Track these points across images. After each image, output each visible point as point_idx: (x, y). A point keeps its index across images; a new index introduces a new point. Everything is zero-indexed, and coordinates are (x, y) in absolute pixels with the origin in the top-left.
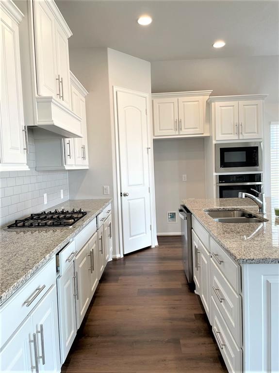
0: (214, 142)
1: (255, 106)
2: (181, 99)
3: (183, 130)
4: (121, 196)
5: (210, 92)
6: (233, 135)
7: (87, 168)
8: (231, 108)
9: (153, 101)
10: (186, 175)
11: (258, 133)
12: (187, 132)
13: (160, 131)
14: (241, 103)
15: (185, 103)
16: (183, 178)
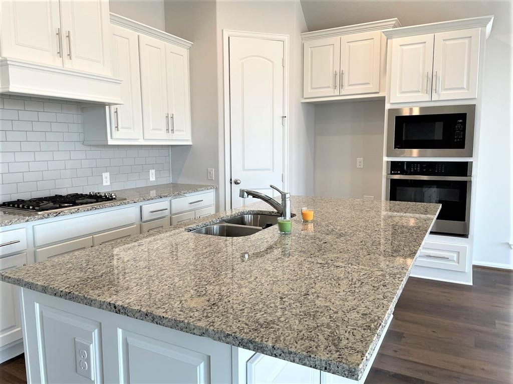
0: (388, 106)
1: (466, 41)
2: (346, 38)
3: (346, 87)
4: (231, 183)
5: (393, 21)
6: (420, 94)
7: (190, 143)
8: (421, 46)
9: (303, 45)
10: (361, 159)
11: (468, 90)
12: (353, 90)
13: (312, 91)
14: (440, 36)
15: (352, 44)
16: (358, 164)
